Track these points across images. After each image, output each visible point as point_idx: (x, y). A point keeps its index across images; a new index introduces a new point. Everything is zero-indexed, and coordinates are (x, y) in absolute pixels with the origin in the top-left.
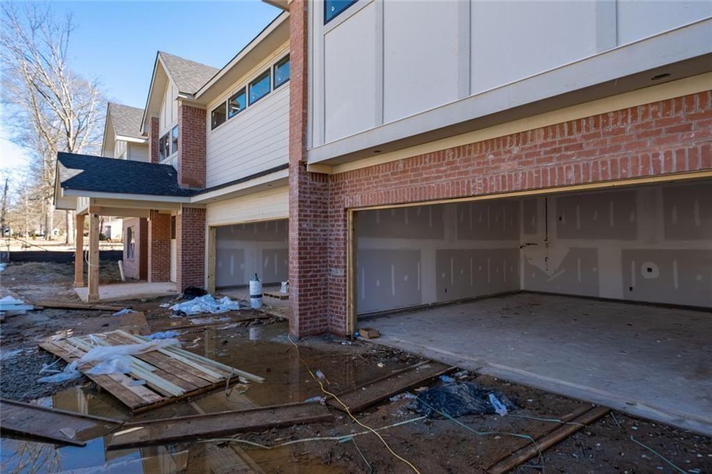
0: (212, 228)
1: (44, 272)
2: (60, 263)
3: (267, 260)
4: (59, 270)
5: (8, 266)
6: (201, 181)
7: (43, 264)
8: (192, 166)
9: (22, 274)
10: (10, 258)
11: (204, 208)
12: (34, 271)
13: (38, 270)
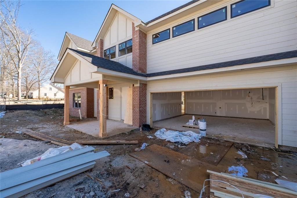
0: (151, 93)
1: (30, 116)
2: (34, 110)
3: (162, 108)
4: (36, 114)
5: (6, 113)
6: (145, 70)
7: (28, 111)
8: (142, 61)
9: (18, 117)
10: (6, 108)
11: (146, 83)
12: (24, 115)
13: (26, 114)
